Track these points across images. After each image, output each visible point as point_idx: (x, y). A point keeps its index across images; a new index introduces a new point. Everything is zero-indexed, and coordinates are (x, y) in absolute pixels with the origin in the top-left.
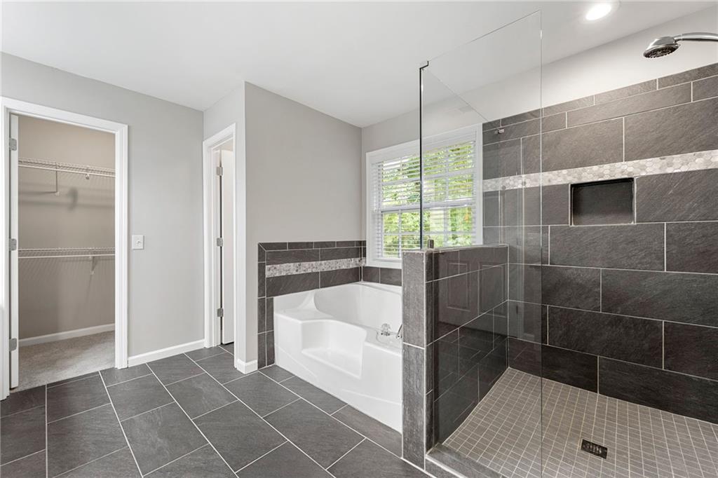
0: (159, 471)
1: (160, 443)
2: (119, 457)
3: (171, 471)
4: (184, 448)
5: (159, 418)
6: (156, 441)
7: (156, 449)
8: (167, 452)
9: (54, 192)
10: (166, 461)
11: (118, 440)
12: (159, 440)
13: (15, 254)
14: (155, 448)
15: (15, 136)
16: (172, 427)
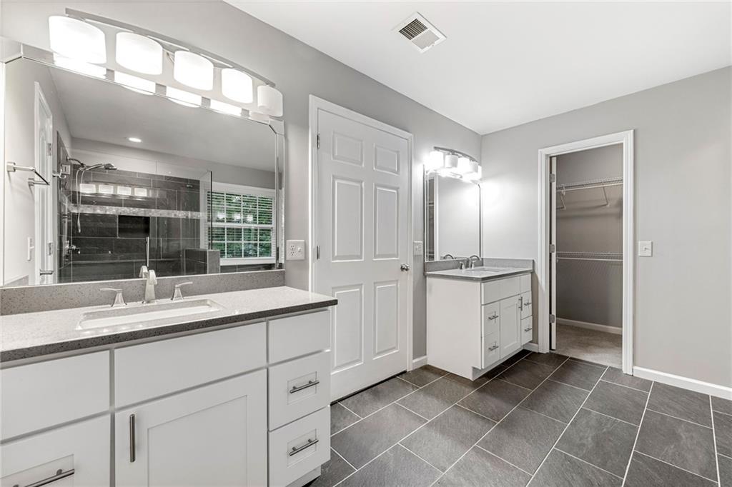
0: (566, 455)
1: (587, 441)
2: (556, 426)
3: (571, 463)
4: (599, 460)
5: (609, 426)
6: (587, 438)
7: (580, 442)
8: (584, 452)
9: (605, 205)
10: (576, 454)
11: (568, 416)
12: (590, 439)
13: (554, 255)
14: (580, 440)
15: (554, 172)
16: (610, 440)
